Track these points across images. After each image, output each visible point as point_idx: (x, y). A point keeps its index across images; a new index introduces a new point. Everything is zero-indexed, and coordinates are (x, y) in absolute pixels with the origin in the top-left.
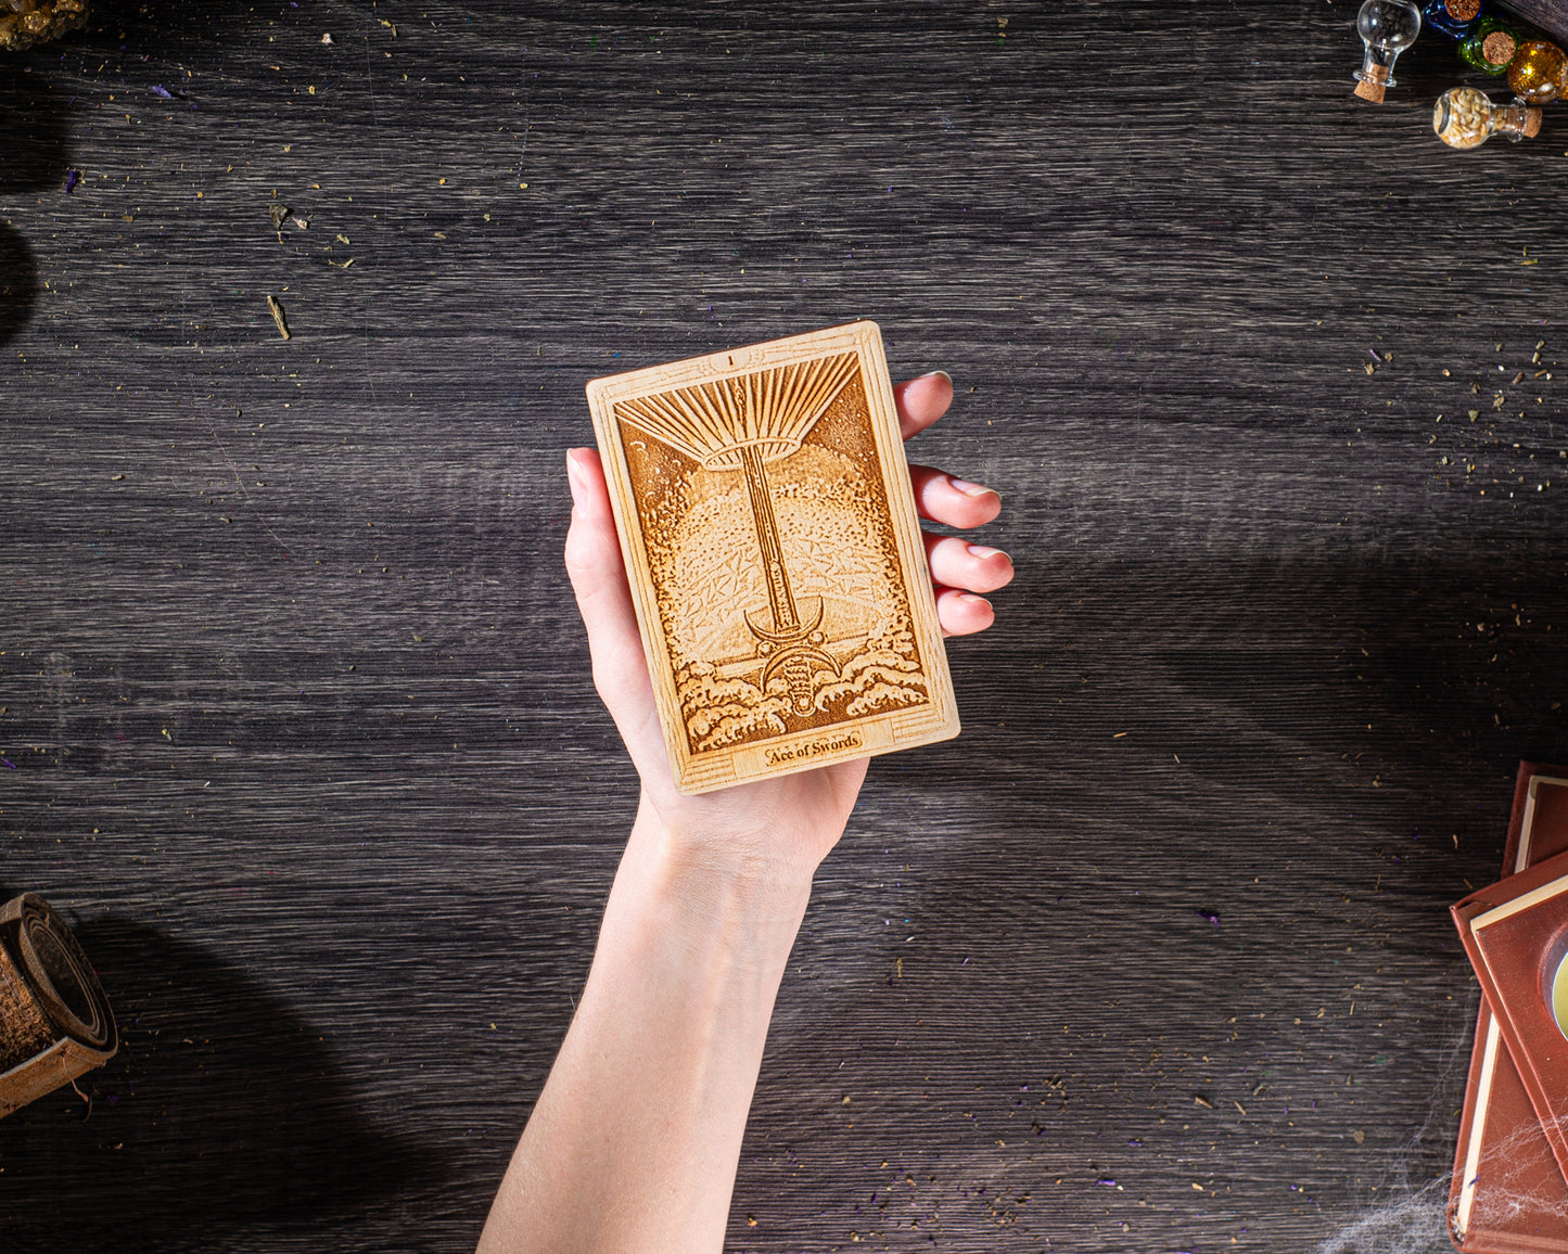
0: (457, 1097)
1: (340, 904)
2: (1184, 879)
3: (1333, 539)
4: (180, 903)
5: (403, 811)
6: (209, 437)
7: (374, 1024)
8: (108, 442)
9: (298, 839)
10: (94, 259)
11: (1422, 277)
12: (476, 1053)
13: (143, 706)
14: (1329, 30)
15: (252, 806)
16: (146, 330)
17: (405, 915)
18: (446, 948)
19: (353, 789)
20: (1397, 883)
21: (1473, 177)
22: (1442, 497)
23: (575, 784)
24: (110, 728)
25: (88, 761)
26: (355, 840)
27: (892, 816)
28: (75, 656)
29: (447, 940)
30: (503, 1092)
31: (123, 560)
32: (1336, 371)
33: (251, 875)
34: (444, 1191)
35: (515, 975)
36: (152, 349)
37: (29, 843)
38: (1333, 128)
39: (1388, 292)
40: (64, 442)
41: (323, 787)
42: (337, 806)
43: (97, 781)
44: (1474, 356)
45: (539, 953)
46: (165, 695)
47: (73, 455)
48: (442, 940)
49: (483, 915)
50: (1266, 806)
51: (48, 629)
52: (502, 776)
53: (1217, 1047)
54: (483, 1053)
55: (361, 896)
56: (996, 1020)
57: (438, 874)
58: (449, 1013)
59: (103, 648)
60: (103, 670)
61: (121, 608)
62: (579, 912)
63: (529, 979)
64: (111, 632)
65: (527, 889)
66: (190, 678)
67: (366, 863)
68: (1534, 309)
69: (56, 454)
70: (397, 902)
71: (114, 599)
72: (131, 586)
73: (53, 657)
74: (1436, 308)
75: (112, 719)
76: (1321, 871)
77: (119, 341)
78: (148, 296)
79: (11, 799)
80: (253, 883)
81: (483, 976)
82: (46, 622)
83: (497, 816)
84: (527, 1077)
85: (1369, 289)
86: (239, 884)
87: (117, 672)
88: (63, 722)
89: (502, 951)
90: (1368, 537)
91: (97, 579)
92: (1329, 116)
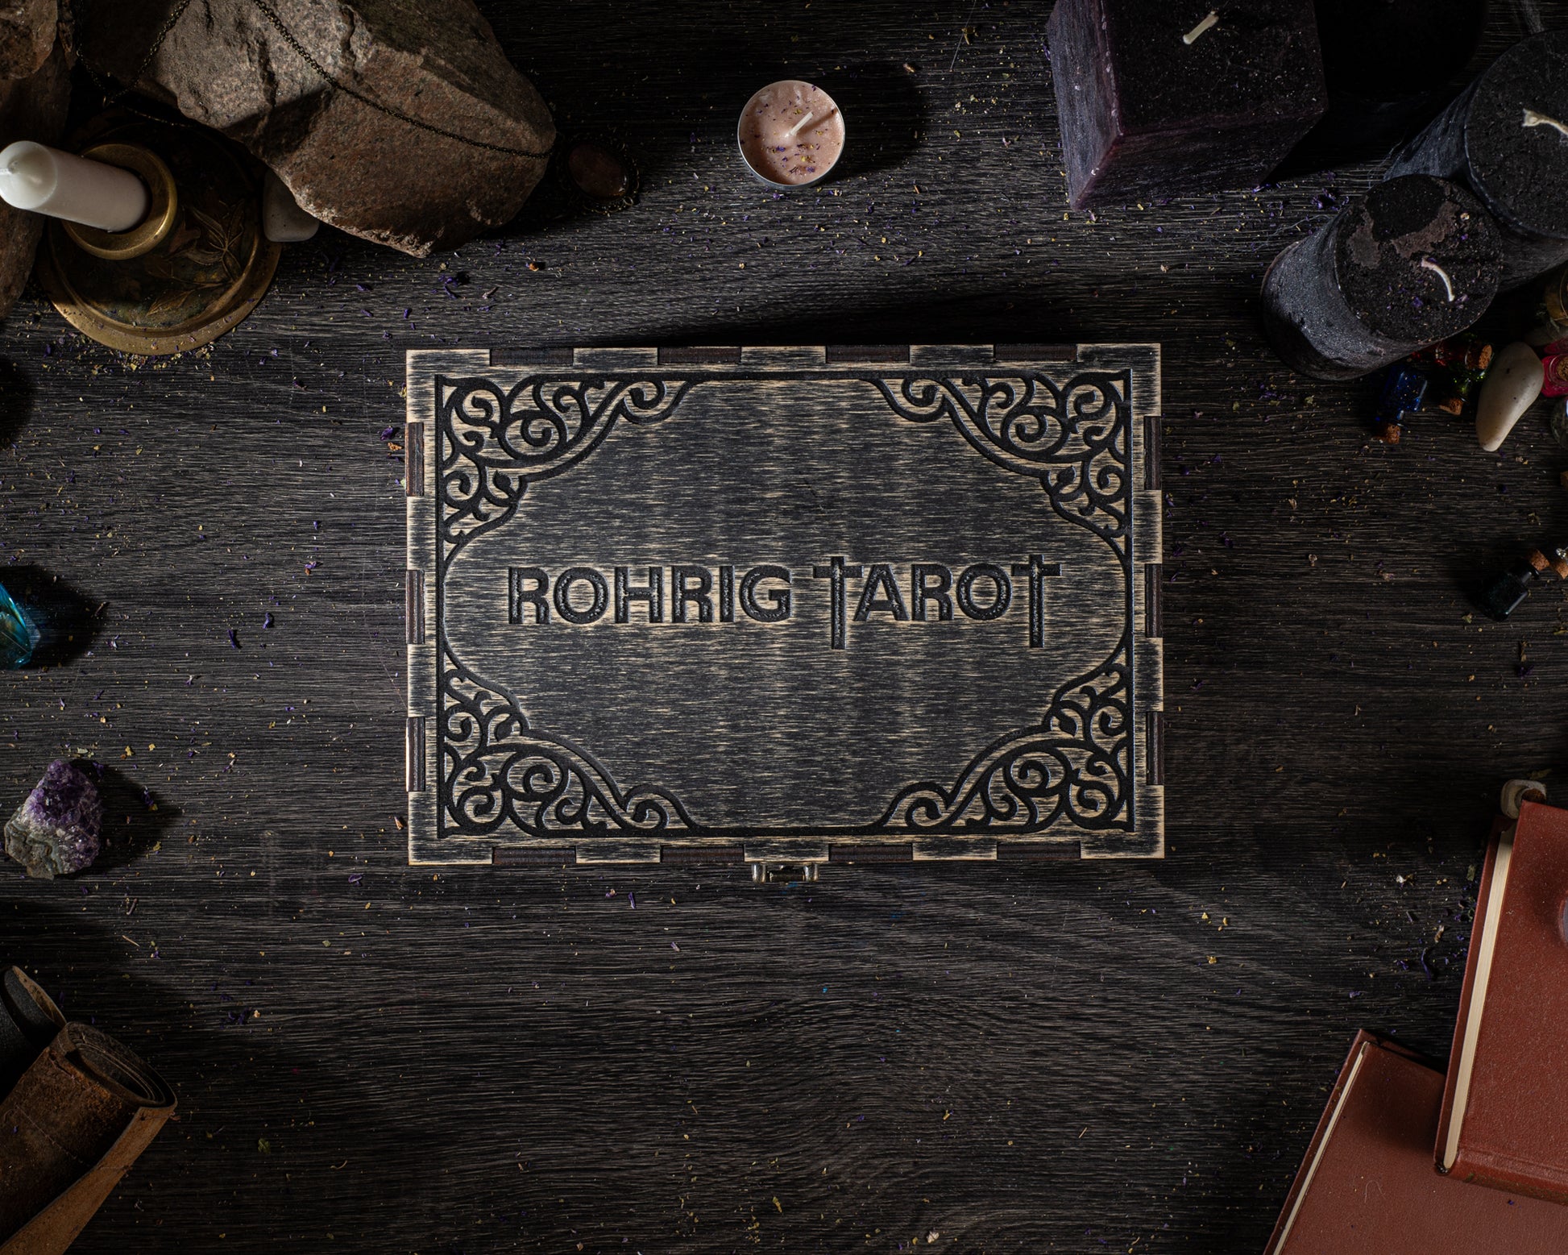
0: (562, 1164)
1: (476, 1018)
2: (1106, 1000)
3: (1212, 743)
4: (358, 1017)
5: (523, 948)
6: (381, 670)
7: (503, 1109)
8: (307, 674)
9: (445, 970)
10: (298, 541)
11: (1275, 547)
12: (577, 1131)
13: (332, 871)
14: (1202, 366)
15: (411, 945)
16: (336, 592)
17: (525, 1027)
18: (556, 1051)
19: (485, 932)
20: (1268, 1002)
21: (1311, 473)
22: (1294, 711)
23: (650, 928)
24: (307, 887)
25: (289, 910)
26: (487, 970)
27: (886, 953)
28: (283, 833)
29: (556, 1046)
30: (597, 1161)
31: (316, 762)
32: (1212, 618)
33: (411, 996)
34: (552, 1237)
35: (606, 1072)
36: (341, 607)
37: (248, 972)
38: (1206, 439)
39: (1248, 558)
40: (276, 675)
41: (463, 930)
42: (473, 945)
43: (299, 926)
44: (1316, 605)
45: (624, 1055)
46: (349, 862)
47: (283, 685)
48: (552, 1046)
49: (582, 1026)
50: (1167, 945)
51: (263, 813)
52: (596, 921)
53: (1133, 1129)
54: (583, 1131)
55: (491, 1011)
56: (966, 1107)
57: (549, 997)
58: (557, 1101)
59: (303, 827)
60: (303, 843)
61: (316, 797)
62: (653, 1025)
63: (617, 1075)
64: (309, 816)
65: (615, 1007)
66: (366, 849)
67: (496, 988)
68: (1359, 571)
69: (269, 684)
70: (518, 1017)
71: (311, 791)
72: (324, 781)
73: (268, 834)
74: (1286, 570)
75: (310, 880)
76: (1209, 993)
77: (317, 602)
78: (337, 567)
79: (235, 939)
80: (412, 1002)
81: (582, 1073)
82: (262, 808)
83: (592, 952)
84: (615, 1150)
85: (1235, 557)
86: (402, 1003)
87: (314, 845)
88: (273, 882)
89: (596, 1054)
90: (1238, 742)
91: (298, 776)
92: (1203, 429)
